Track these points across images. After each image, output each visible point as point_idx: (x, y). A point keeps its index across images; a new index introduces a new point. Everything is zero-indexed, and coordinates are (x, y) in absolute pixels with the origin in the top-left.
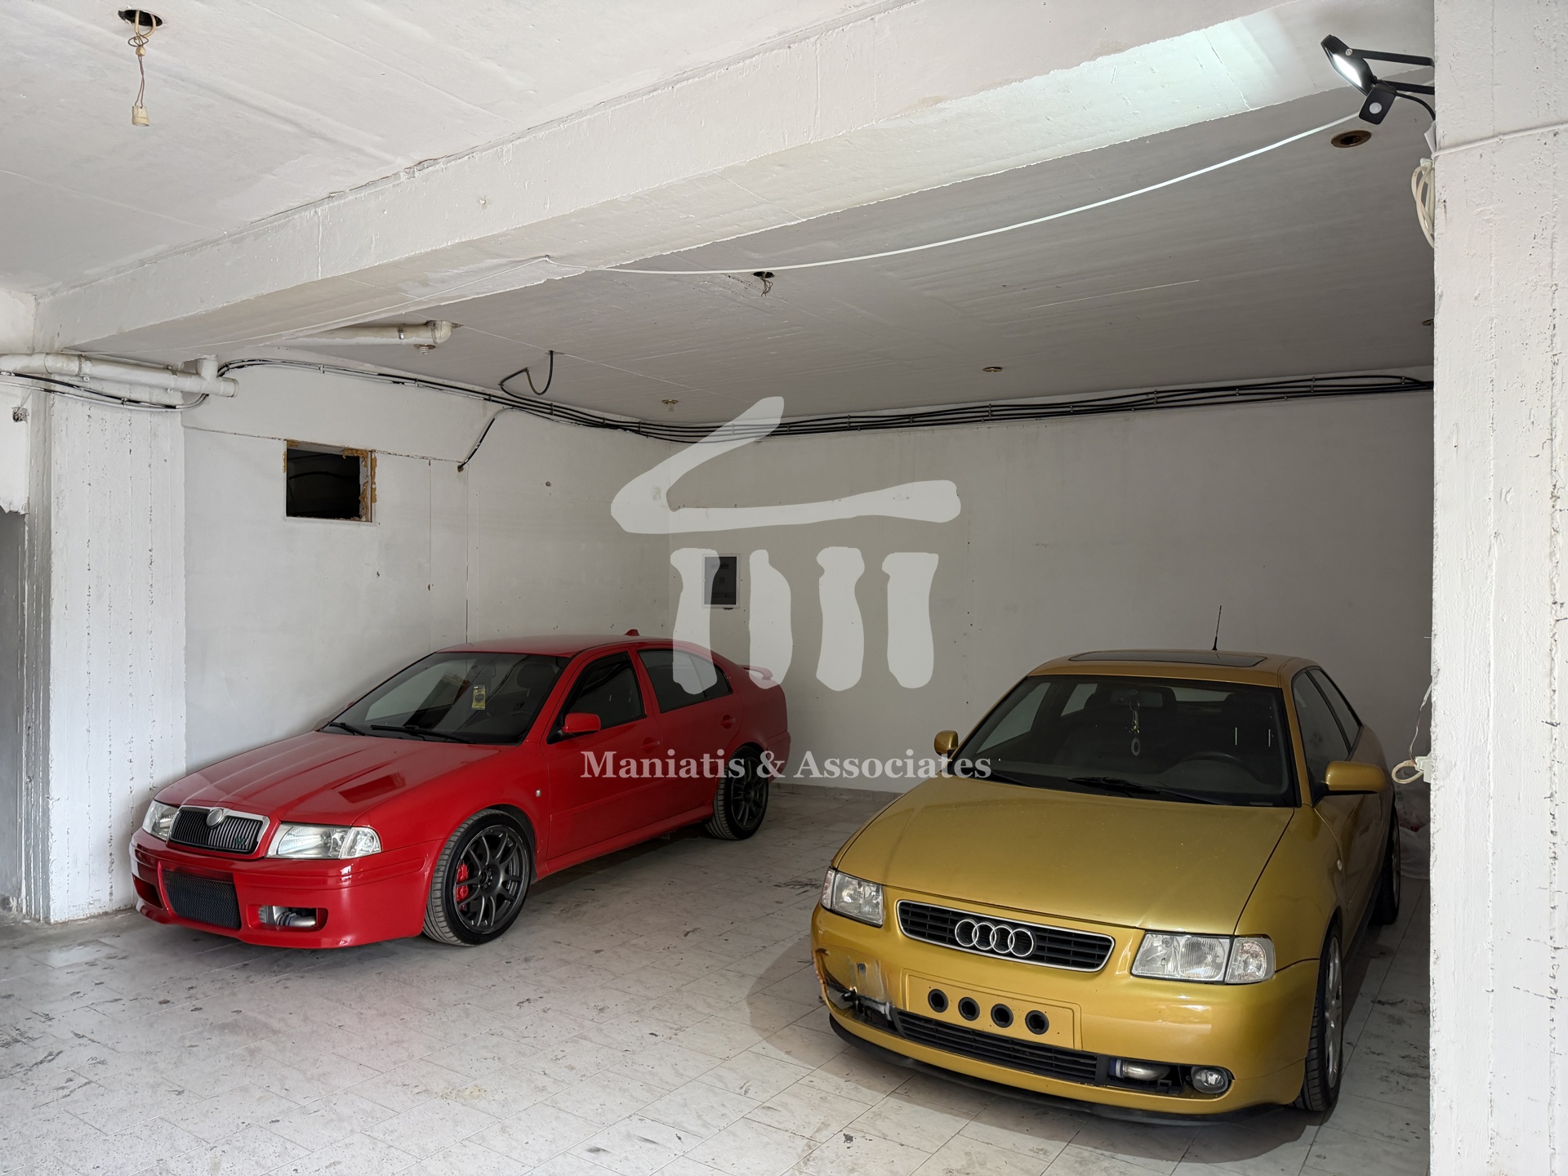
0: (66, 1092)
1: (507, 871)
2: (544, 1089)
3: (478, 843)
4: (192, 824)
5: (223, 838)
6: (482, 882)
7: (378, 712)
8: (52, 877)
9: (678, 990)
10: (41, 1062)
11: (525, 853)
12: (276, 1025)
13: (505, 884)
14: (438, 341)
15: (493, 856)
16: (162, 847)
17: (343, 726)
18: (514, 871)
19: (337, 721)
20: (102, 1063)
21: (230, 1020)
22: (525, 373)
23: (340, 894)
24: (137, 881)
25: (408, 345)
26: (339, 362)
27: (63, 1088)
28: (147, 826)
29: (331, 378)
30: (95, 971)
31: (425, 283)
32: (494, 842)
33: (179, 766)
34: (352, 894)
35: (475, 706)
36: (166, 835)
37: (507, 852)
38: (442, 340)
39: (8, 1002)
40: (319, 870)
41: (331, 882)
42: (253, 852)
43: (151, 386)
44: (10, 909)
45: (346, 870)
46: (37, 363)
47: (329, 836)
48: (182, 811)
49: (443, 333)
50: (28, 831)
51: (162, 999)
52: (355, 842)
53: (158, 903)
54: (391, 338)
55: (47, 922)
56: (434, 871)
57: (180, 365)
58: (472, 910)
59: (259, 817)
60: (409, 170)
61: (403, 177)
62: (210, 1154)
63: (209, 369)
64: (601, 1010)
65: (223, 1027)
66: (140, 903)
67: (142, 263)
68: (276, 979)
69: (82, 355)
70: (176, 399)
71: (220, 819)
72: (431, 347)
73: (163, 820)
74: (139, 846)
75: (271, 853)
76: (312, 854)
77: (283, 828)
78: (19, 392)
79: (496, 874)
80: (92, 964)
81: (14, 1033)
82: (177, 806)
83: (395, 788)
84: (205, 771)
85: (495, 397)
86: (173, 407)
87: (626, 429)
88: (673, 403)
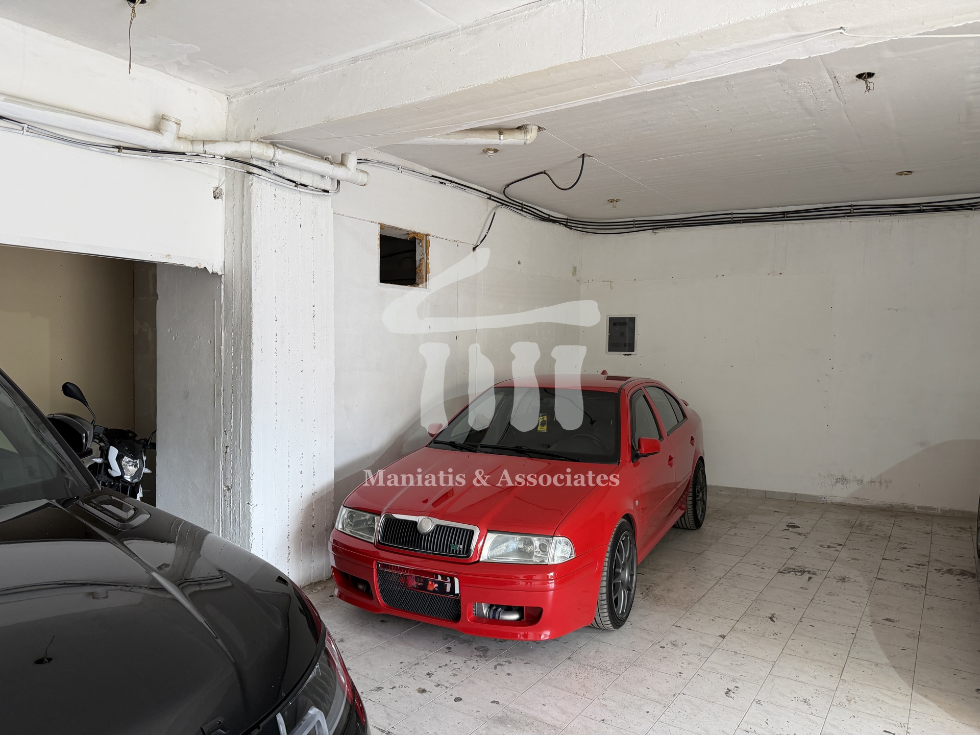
26: (409, 165)
33: (331, 476)
43: (314, 172)
46: (242, 149)
63: (352, 162)
69: (273, 144)
70: (329, 185)
85: (493, 196)
86: (328, 192)
87: (560, 223)
88: (616, 201)
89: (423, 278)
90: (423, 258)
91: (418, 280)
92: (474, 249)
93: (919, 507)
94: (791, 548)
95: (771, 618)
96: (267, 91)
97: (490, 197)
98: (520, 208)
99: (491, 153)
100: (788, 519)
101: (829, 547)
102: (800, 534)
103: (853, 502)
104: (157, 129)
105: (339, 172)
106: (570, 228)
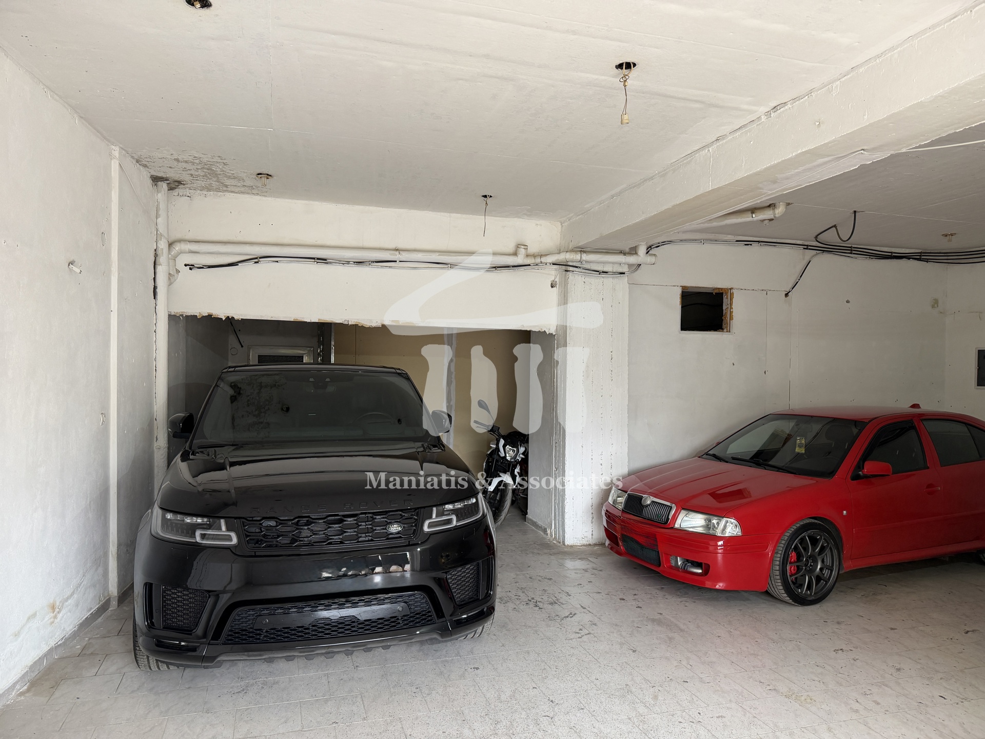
0: (580, 635)
1: (823, 561)
2: (857, 711)
3: (802, 541)
4: (634, 503)
5: (651, 512)
6: (806, 565)
7: (736, 448)
8: (566, 521)
9: (962, 671)
10: (567, 617)
11: (835, 552)
12: (682, 627)
13: (821, 569)
14: (777, 216)
15: (814, 550)
16: (619, 514)
17: (714, 456)
18: (828, 562)
19: (711, 452)
20: (595, 624)
21: (657, 617)
22: (834, 228)
23: (716, 557)
24: (606, 530)
25: (757, 221)
26: (712, 236)
27: (578, 633)
28: (610, 500)
29: (708, 247)
30: (587, 575)
31: (774, 182)
32: (815, 542)
33: (625, 470)
34: (724, 557)
35: (797, 450)
36: (621, 507)
37: (823, 549)
38: (779, 215)
39: (550, 582)
40: (704, 540)
41: (711, 548)
42: (666, 523)
43: (613, 263)
44: (547, 534)
45: (720, 543)
46: (562, 257)
47: (710, 521)
48: (629, 495)
49: (780, 210)
50: (555, 496)
51: (621, 597)
52: (725, 527)
53: (617, 544)
54: (747, 218)
55: (564, 542)
56: (775, 552)
57: (627, 250)
58: (799, 582)
59: (668, 504)
60: (768, 114)
61: (763, 118)
62: (652, 690)
63: (642, 250)
64: (899, 670)
65: (653, 620)
66: (607, 542)
67: (613, 197)
68: (680, 600)
69: (582, 250)
70: (625, 269)
71: (649, 502)
72: (771, 220)
73: (618, 499)
74: (607, 511)
75: (677, 526)
76: (700, 530)
77: (683, 513)
78: (553, 272)
79: (816, 562)
80: (586, 570)
81: (554, 599)
82: (626, 492)
83: (745, 498)
84: (636, 474)
85: (810, 246)
86: (624, 273)
87: (909, 259)
88: (952, 235)
89: (727, 324)
90: (728, 308)
91: (724, 326)
92: (787, 295)
96: (577, 218)
97: (807, 247)
98: (849, 252)
99: (766, 222)
104: (515, 254)
105: (632, 259)
106: (927, 261)
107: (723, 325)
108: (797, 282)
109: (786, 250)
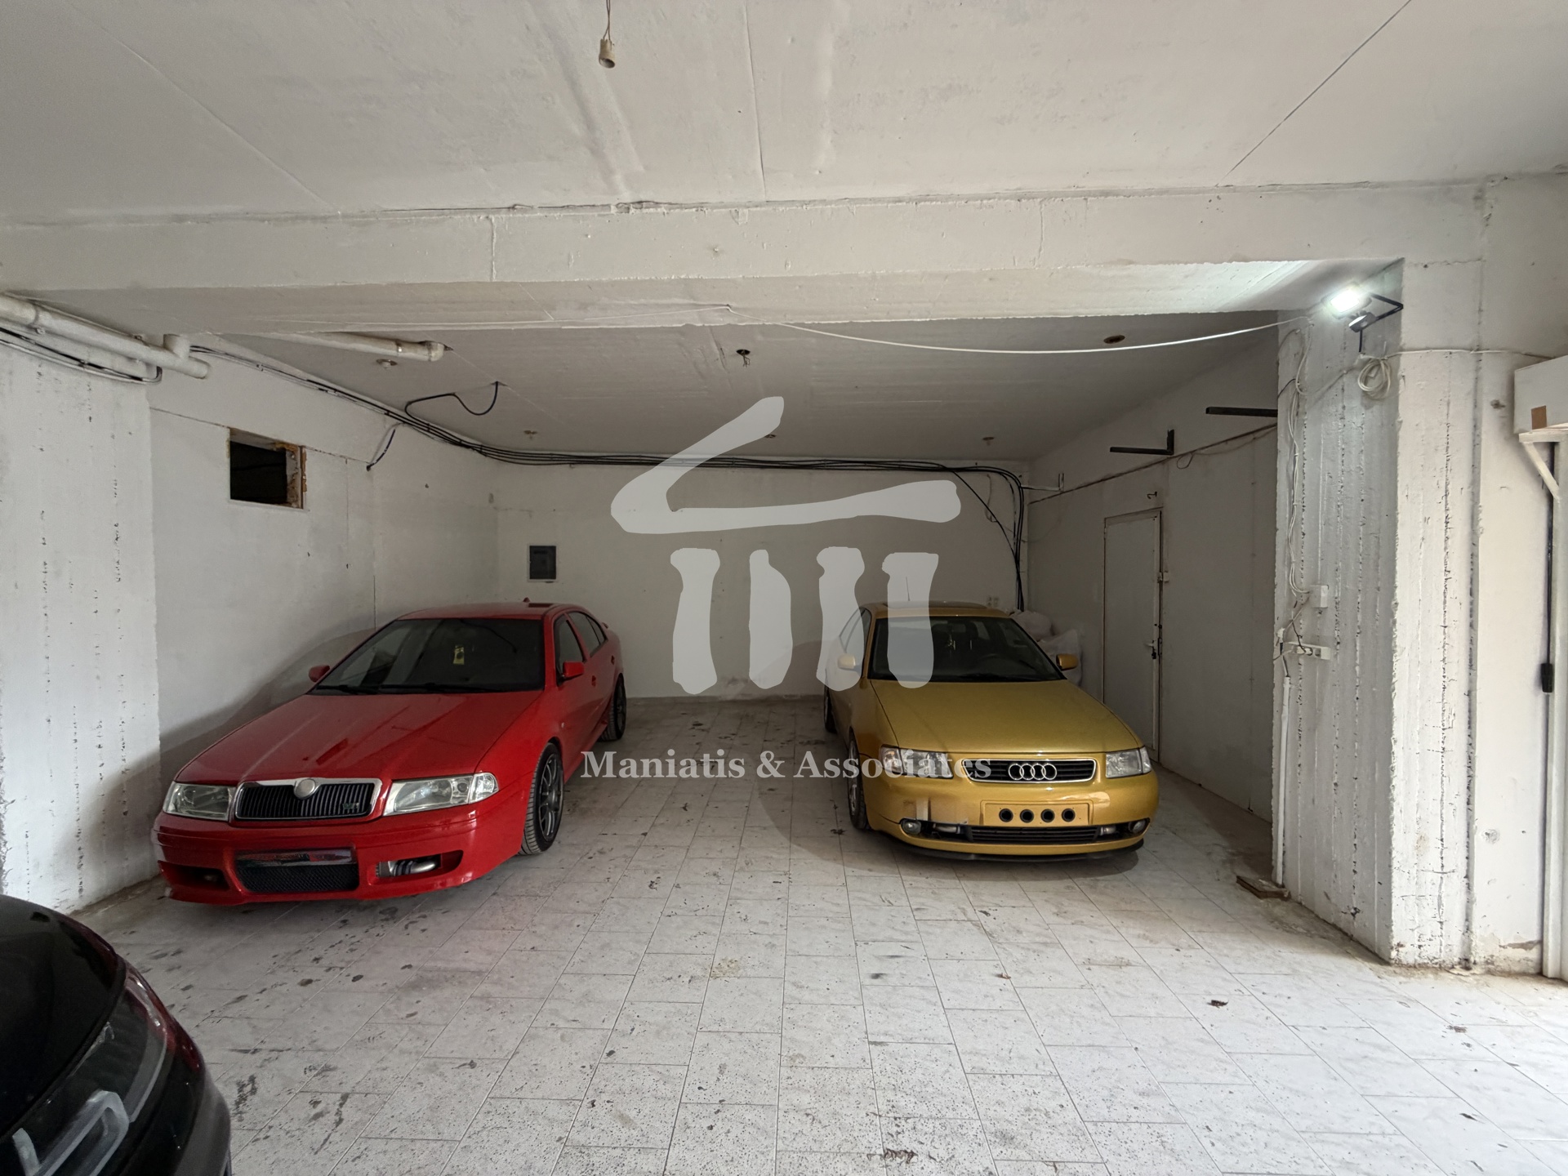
26: (275, 363)
57: (149, 336)
63: (182, 347)
70: (142, 371)
85: (392, 412)
86: (139, 379)
87: (474, 449)
88: (534, 433)
89: (297, 496)
90: (297, 473)
91: (290, 499)
92: (368, 468)
93: (786, 696)
94: (697, 744)
95: (685, 808)
97: (388, 413)
99: (387, 364)
100: (694, 719)
101: (726, 738)
102: (703, 730)
103: (740, 698)
105: (160, 357)
106: (485, 455)
107: (288, 497)
108: (383, 454)
109: (365, 410)
